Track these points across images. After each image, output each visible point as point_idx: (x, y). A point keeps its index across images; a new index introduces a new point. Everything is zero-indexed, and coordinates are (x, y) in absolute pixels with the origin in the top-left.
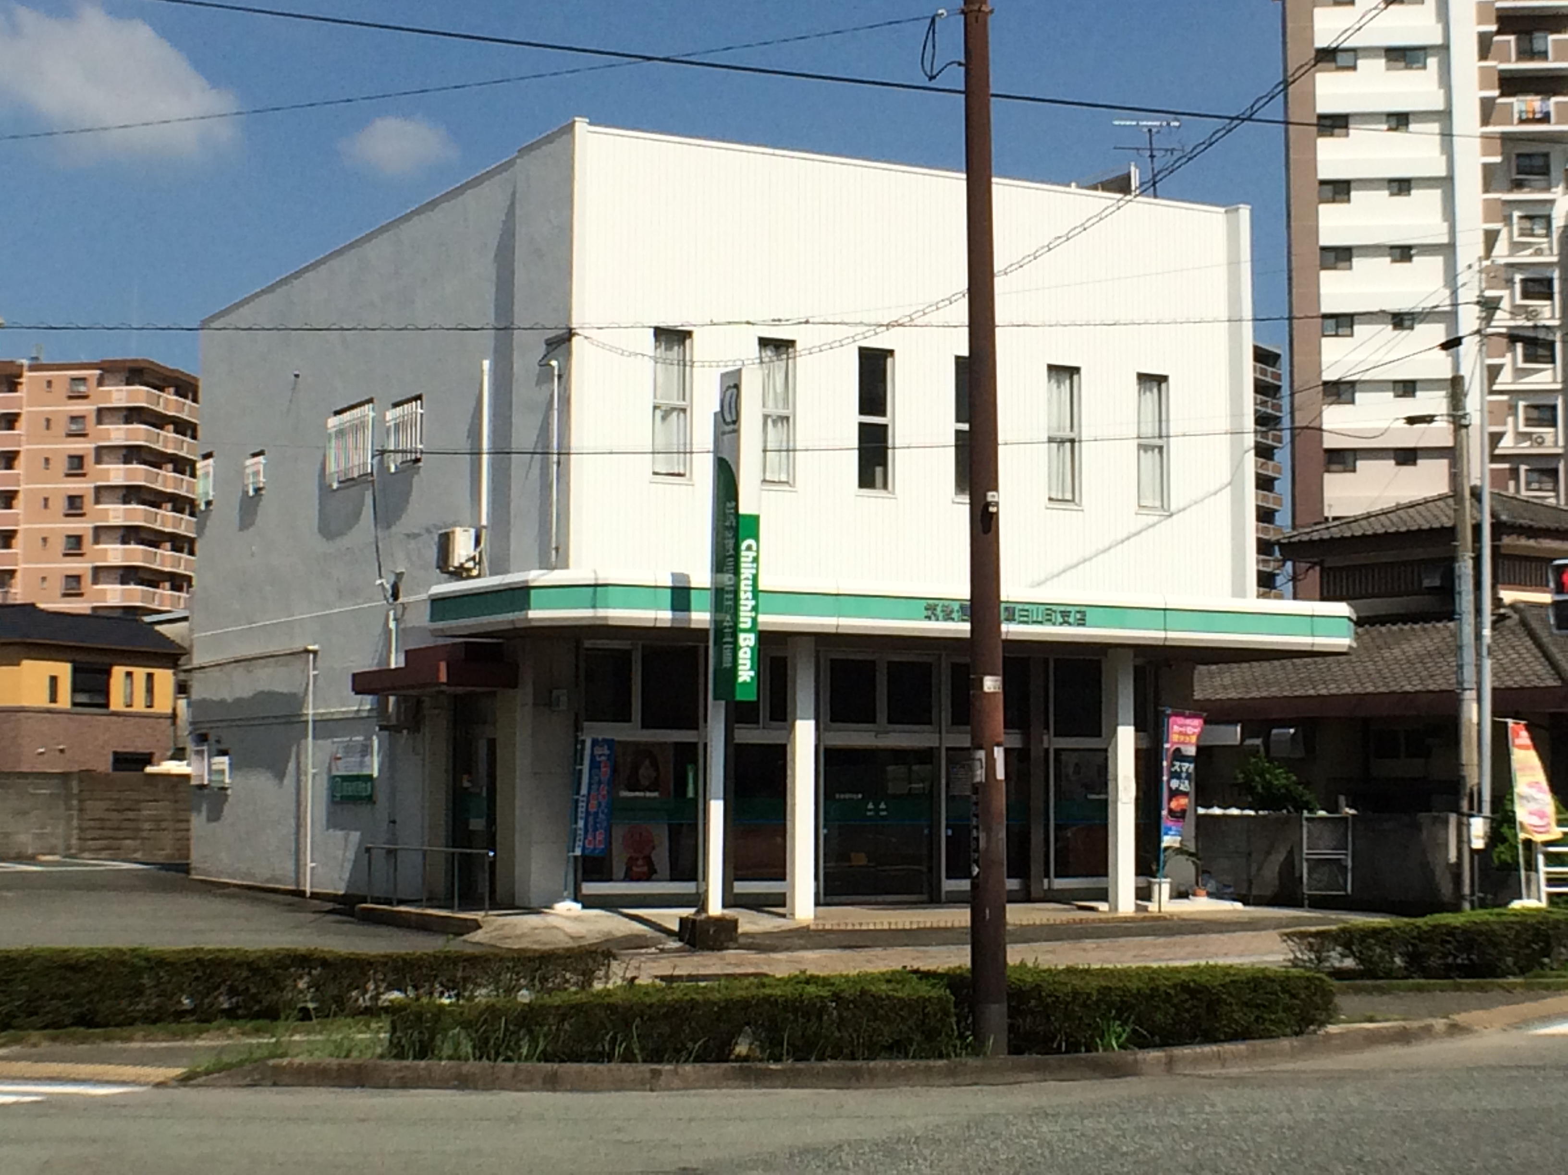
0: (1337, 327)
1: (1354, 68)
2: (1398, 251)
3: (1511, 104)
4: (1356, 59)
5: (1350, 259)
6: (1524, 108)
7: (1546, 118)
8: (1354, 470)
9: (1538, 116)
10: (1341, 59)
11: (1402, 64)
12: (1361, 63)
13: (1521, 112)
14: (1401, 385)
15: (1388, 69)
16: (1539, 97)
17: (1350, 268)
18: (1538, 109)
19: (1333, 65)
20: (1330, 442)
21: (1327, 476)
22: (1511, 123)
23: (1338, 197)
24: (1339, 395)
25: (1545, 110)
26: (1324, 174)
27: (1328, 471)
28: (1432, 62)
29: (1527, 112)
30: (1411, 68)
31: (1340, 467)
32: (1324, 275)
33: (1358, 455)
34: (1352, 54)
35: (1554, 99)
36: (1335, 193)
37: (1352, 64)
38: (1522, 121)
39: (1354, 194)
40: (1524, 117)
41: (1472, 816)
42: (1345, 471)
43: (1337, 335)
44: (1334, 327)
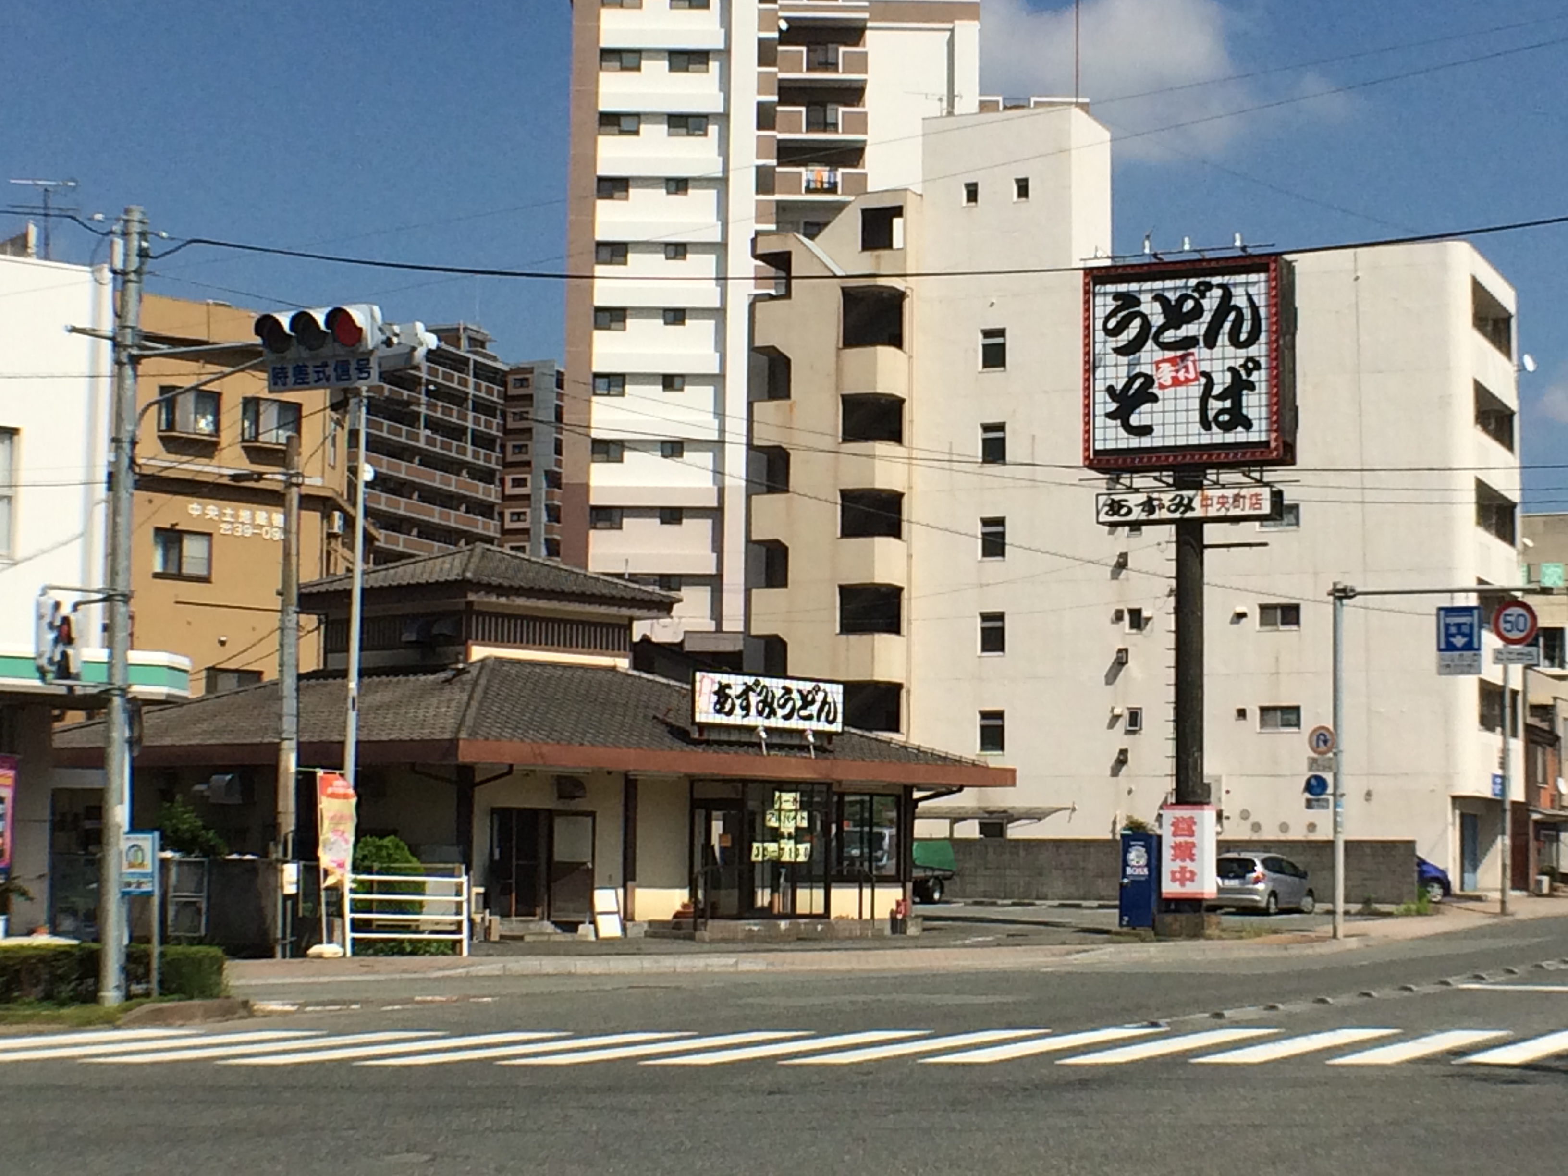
0: (609, 386)
1: (636, 133)
2: (671, 314)
3: (800, 174)
4: (639, 123)
5: (624, 320)
6: (811, 178)
7: (832, 189)
8: (620, 528)
9: (826, 186)
10: (625, 124)
11: (684, 131)
12: (643, 128)
13: (808, 182)
14: (669, 445)
15: (670, 135)
16: (828, 168)
17: (624, 329)
18: (825, 179)
19: (616, 128)
20: (595, 500)
21: (592, 533)
22: (800, 193)
23: (615, 259)
24: (607, 453)
25: (832, 180)
26: (601, 235)
27: (595, 528)
28: (713, 130)
29: (815, 181)
30: (693, 135)
31: (608, 524)
32: (597, 335)
33: (625, 512)
34: (636, 119)
35: (841, 170)
36: (613, 255)
37: (634, 129)
38: (809, 190)
39: (630, 256)
40: (812, 186)
41: (287, 862)
42: (611, 528)
43: (608, 395)
44: (606, 386)
